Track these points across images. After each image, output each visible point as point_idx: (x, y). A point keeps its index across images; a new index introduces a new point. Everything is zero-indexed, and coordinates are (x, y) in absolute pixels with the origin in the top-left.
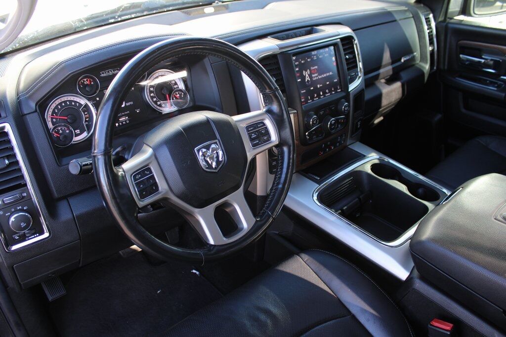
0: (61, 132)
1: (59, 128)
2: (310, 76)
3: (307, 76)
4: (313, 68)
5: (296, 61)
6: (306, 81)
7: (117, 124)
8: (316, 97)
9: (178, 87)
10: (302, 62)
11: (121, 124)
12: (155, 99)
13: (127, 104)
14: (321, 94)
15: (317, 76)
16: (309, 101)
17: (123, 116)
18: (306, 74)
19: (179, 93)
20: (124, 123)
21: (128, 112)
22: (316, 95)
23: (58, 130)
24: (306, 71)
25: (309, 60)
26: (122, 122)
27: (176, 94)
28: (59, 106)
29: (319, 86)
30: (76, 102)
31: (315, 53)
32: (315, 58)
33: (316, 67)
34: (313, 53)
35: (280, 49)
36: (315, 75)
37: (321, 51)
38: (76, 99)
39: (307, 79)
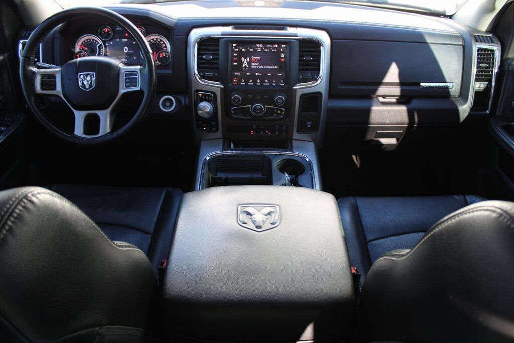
2: (249, 63)
3: (245, 62)
4: (254, 58)
5: (236, 47)
6: (243, 66)
8: (251, 83)
9: (167, 50)
10: (243, 50)
13: (129, 52)
14: (259, 82)
15: (255, 66)
16: (242, 84)
19: (165, 54)
21: (128, 57)
22: (251, 81)
24: (245, 58)
25: (251, 50)
28: (86, 41)
29: (257, 74)
30: (96, 41)
31: (261, 45)
32: (259, 50)
33: (257, 58)
34: (258, 45)
35: (222, 35)
36: (255, 64)
37: (268, 46)
38: (96, 39)
39: (245, 64)
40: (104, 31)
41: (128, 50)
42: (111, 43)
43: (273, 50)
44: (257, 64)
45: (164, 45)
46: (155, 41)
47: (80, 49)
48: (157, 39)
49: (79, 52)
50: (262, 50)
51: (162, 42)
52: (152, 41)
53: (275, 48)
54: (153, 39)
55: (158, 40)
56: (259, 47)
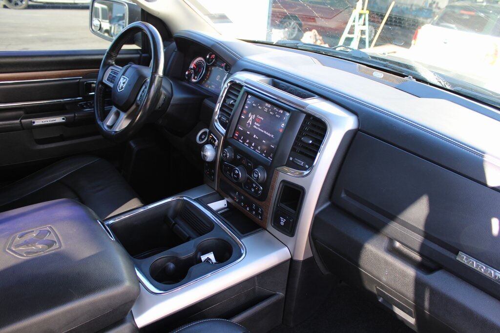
2: (253, 121)
3: (251, 119)
4: (259, 117)
5: (249, 99)
6: (248, 122)
8: (247, 143)
10: (254, 105)
14: (253, 145)
15: (257, 126)
16: (240, 140)
18: (251, 117)
22: (248, 141)
24: (252, 114)
25: (259, 107)
29: (255, 136)
31: (269, 106)
32: (266, 110)
33: (262, 118)
34: (267, 104)
35: (245, 83)
36: (257, 124)
37: (275, 108)
39: (250, 121)
43: (277, 116)
44: (259, 125)
50: (268, 112)
53: (279, 113)
56: (267, 107)
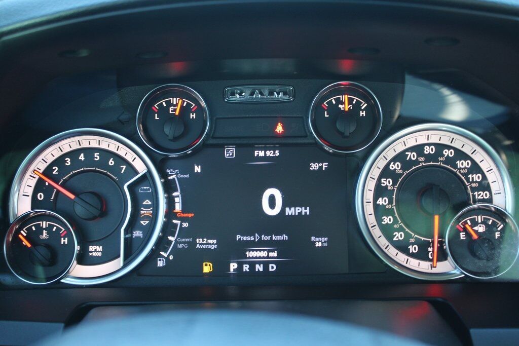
0: (45, 235)
1: (44, 224)
7: (233, 266)
9: (490, 200)
11: (246, 268)
12: (387, 220)
13: (289, 211)
17: (261, 243)
19: (484, 222)
20: (259, 268)
21: (285, 237)
23: (40, 229)
26: (252, 265)
27: (475, 223)
28: (68, 160)
30: (120, 160)
38: (123, 152)
40: (163, 111)
41: (285, 204)
42: (198, 169)
45: (477, 177)
46: (429, 157)
47: (35, 203)
48: (440, 147)
49: (25, 220)
51: (463, 164)
52: (412, 156)
54: (419, 149)
55: (446, 153)
